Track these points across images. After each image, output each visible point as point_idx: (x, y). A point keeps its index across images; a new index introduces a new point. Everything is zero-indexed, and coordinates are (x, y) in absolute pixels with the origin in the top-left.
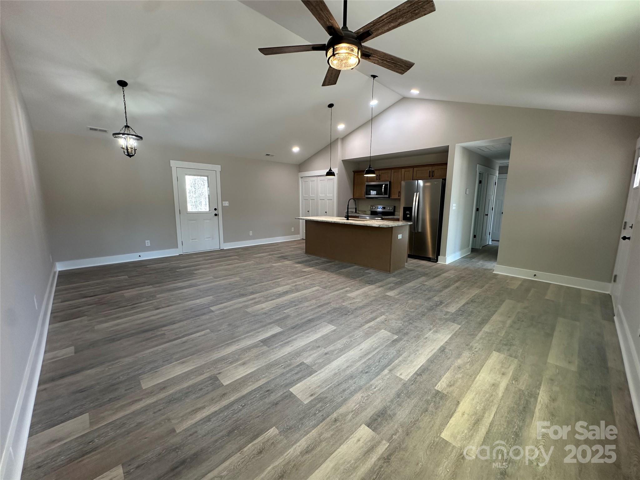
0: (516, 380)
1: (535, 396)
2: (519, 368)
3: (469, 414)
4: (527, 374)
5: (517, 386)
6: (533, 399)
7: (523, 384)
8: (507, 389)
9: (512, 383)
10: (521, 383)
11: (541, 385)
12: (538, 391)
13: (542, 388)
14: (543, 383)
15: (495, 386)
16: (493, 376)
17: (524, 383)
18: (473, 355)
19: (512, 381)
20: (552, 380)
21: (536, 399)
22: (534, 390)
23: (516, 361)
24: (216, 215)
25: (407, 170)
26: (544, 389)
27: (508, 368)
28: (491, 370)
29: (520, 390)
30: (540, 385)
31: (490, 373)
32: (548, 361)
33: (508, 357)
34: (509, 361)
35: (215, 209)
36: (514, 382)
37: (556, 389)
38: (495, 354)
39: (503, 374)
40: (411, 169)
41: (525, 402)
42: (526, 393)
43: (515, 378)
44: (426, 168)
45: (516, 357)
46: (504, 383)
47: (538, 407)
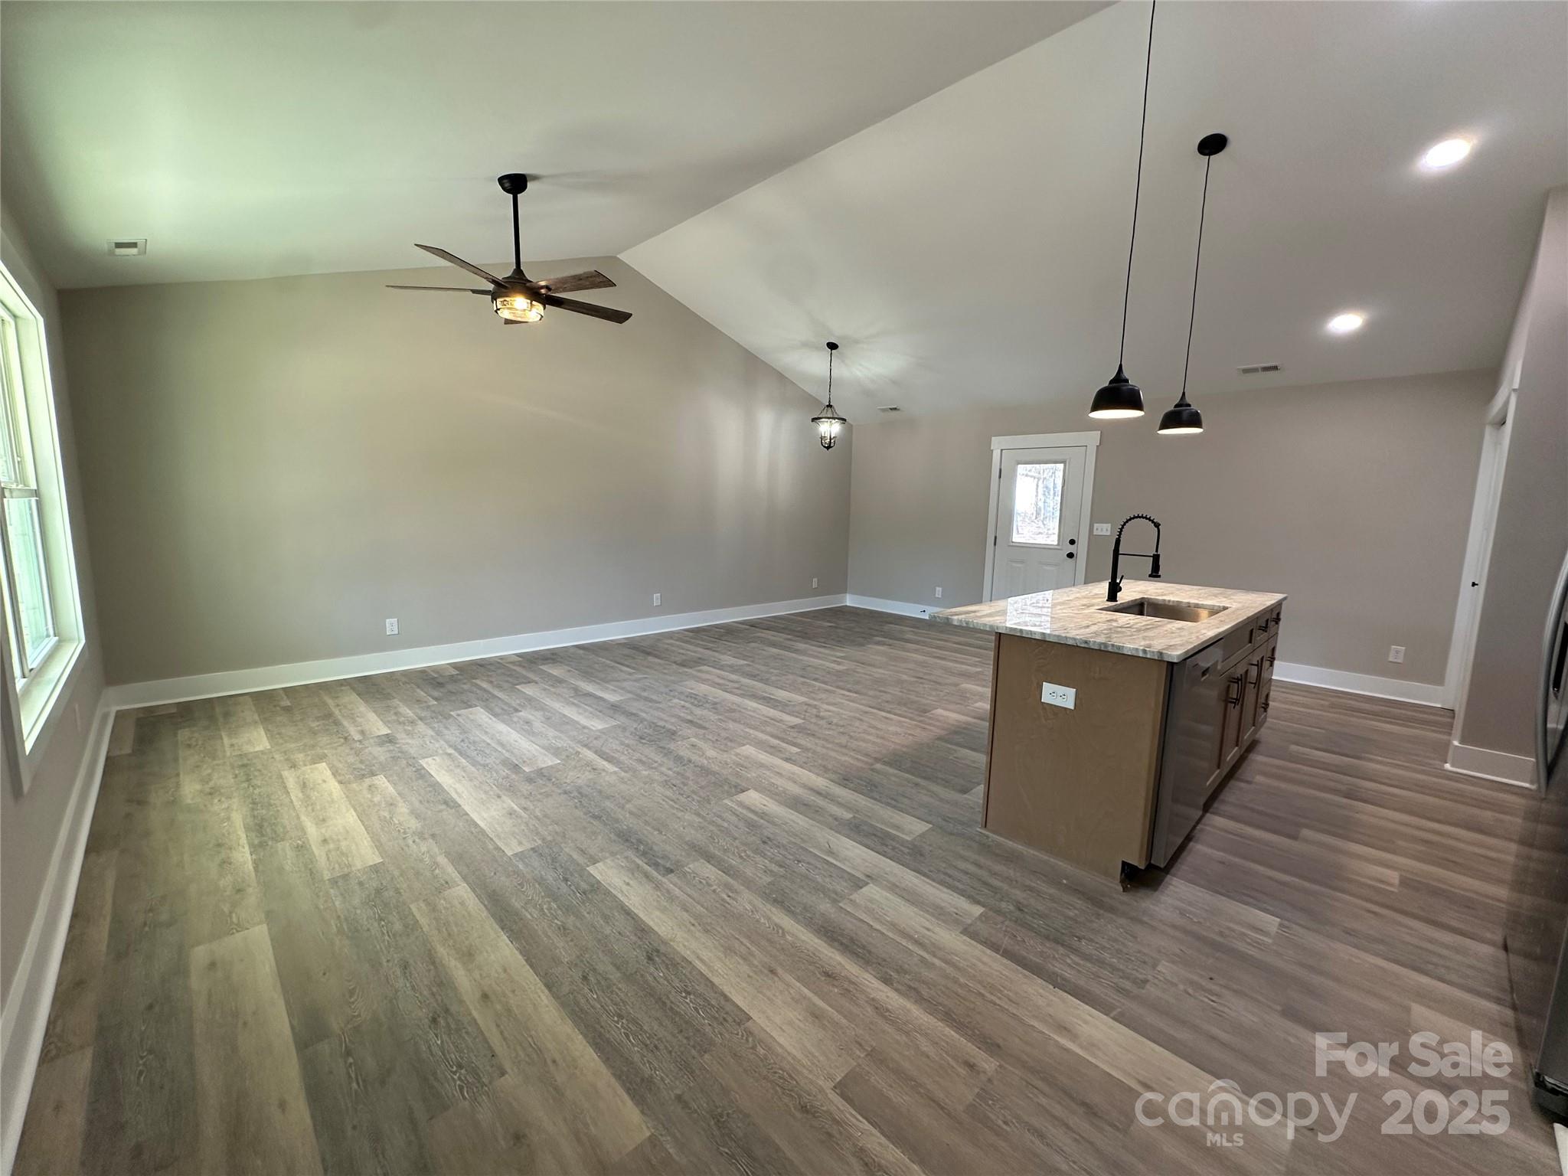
0: (297, 847)
1: (254, 848)
2: (310, 866)
3: (319, 784)
4: (287, 868)
5: (290, 841)
6: (256, 842)
7: (283, 850)
8: (303, 830)
9: (300, 839)
10: (288, 849)
11: (254, 868)
12: (254, 857)
13: (250, 866)
14: (253, 874)
15: (322, 821)
16: (336, 829)
17: (285, 851)
18: (402, 831)
19: (304, 843)
20: (239, 891)
21: (251, 845)
22: (262, 854)
23: (327, 875)
24: (1070, 555)
26: (246, 866)
27: (327, 855)
28: (348, 832)
29: (283, 840)
30: (256, 869)
31: (344, 827)
32: (264, 928)
33: (346, 870)
34: (337, 866)
35: (1072, 542)
36: (299, 842)
37: (226, 882)
38: (374, 858)
39: (325, 841)
41: (264, 833)
42: (270, 843)
43: (302, 848)
45: (334, 882)
46: (312, 831)
47: (244, 840)
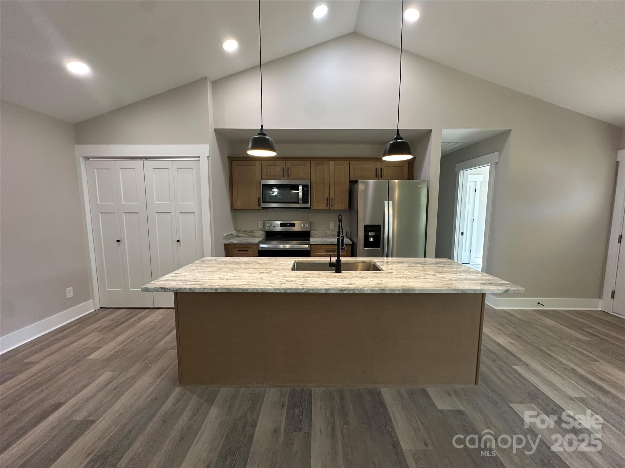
25: (338, 163)
40: (346, 163)
44: (371, 163)
